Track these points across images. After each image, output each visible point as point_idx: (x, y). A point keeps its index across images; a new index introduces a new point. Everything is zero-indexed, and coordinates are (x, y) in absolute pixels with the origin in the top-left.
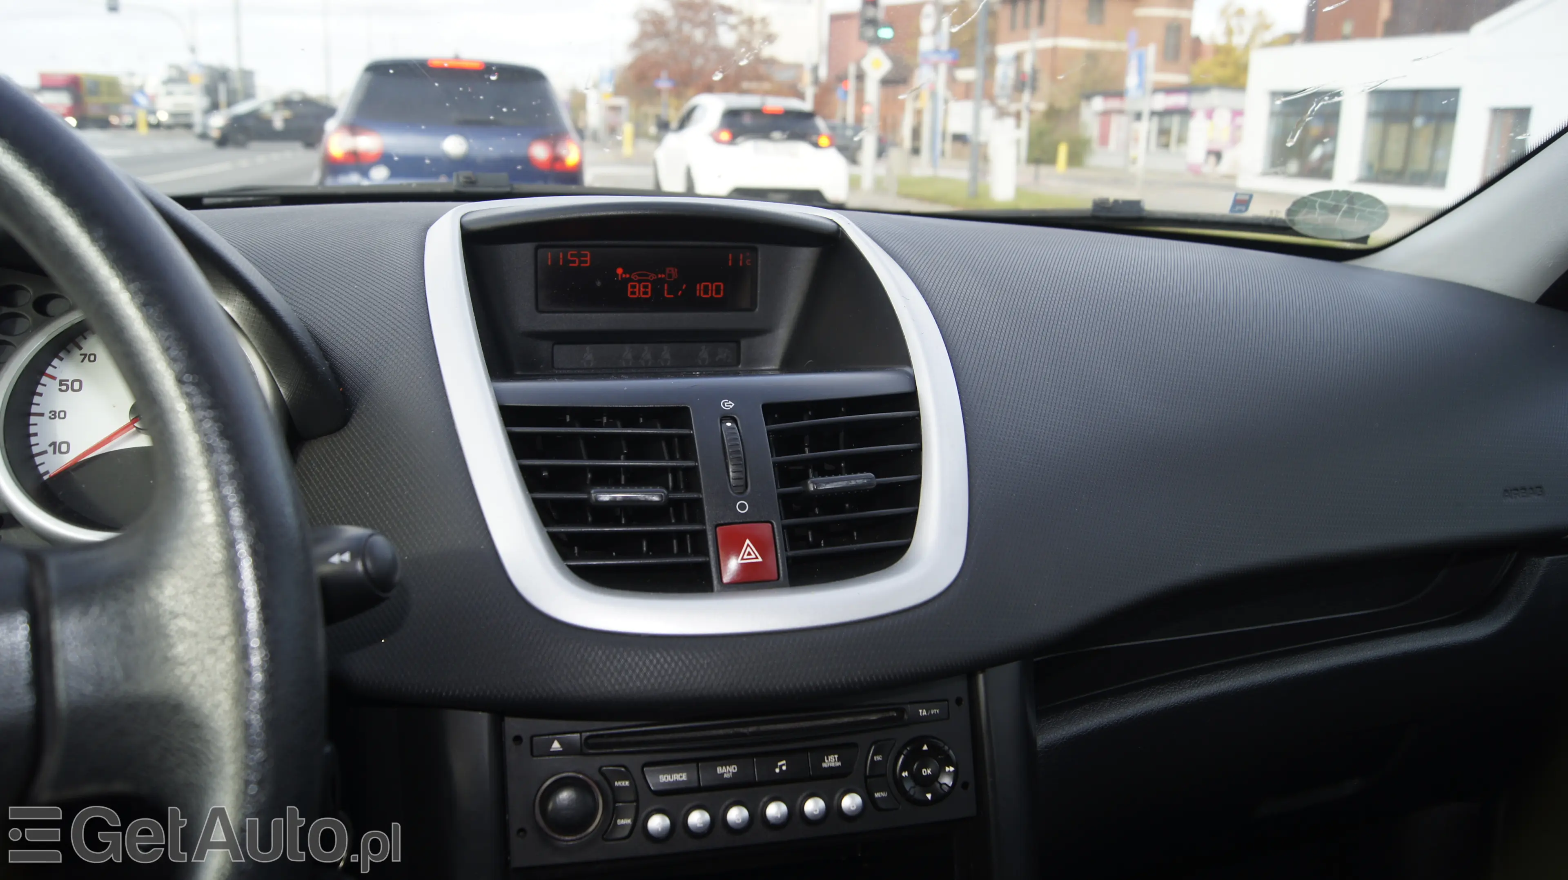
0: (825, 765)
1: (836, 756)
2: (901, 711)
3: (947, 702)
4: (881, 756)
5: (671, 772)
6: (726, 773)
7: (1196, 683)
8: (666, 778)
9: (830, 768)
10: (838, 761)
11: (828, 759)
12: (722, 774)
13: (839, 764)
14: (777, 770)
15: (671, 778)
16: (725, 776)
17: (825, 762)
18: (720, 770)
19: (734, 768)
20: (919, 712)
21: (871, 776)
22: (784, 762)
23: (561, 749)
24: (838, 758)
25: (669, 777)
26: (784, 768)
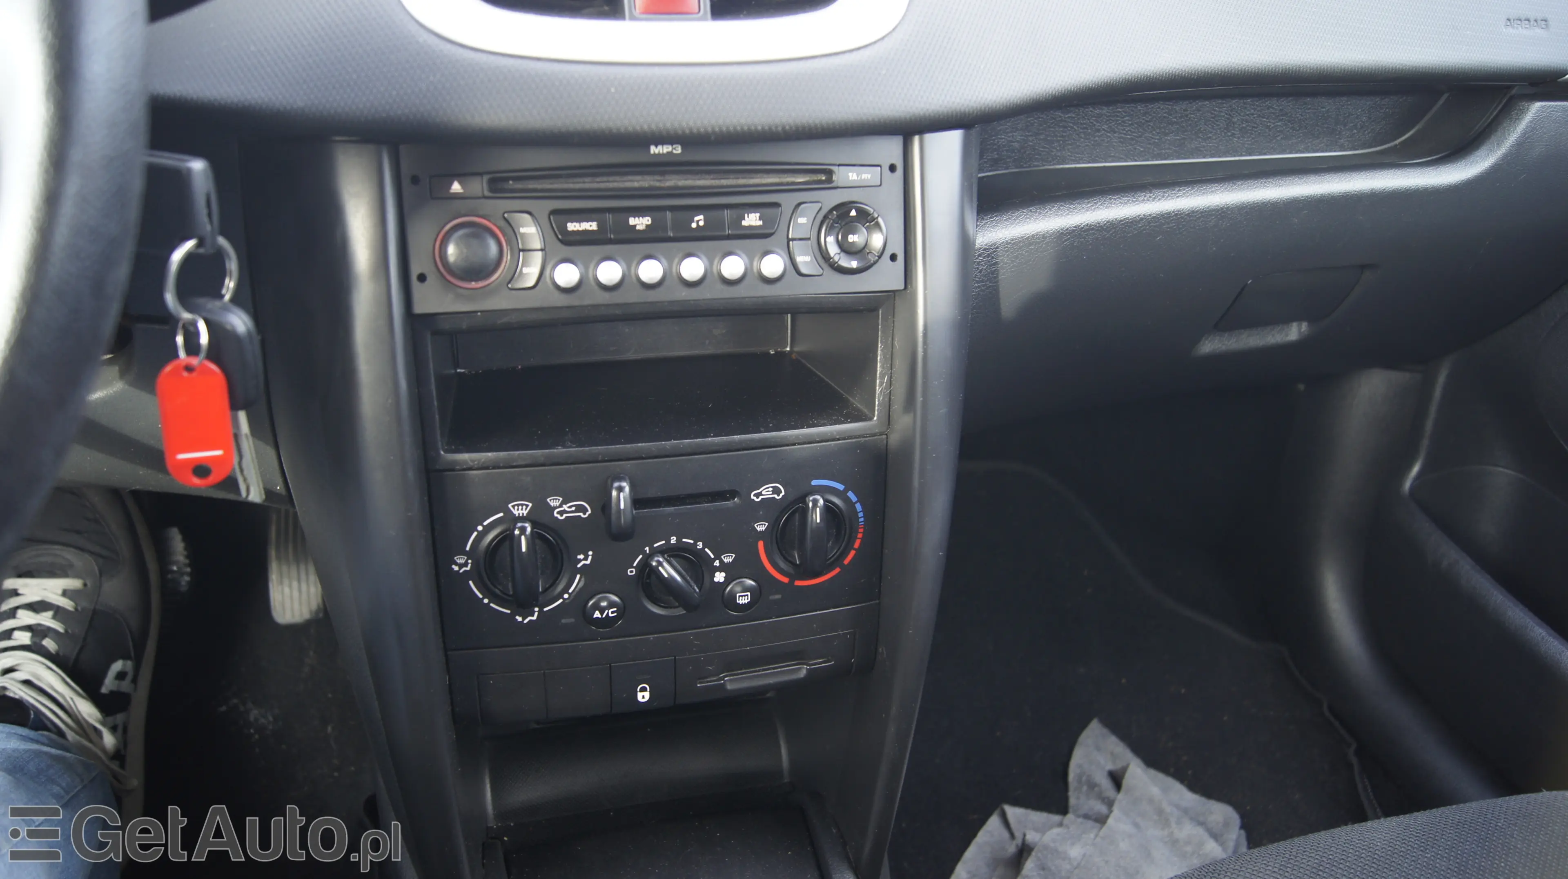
0: (744, 223)
1: (758, 215)
2: (830, 173)
3: (879, 168)
4: (806, 219)
5: (580, 221)
6: (639, 225)
7: (1150, 197)
8: (575, 227)
9: (751, 227)
10: (760, 219)
11: (748, 217)
12: (635, 226)
13: (760, 223)
14: (694, 225)
15: (580, 226)
16: (638, 228)
17: (744, 219)
18: (632, 221)
19: (648, 221)
20: (849, 176)
21: (793, 240)
22: (701, 217)
23: (461, 191)
24: (759, 217)
25: (577, 225)
26: (701, 223)
